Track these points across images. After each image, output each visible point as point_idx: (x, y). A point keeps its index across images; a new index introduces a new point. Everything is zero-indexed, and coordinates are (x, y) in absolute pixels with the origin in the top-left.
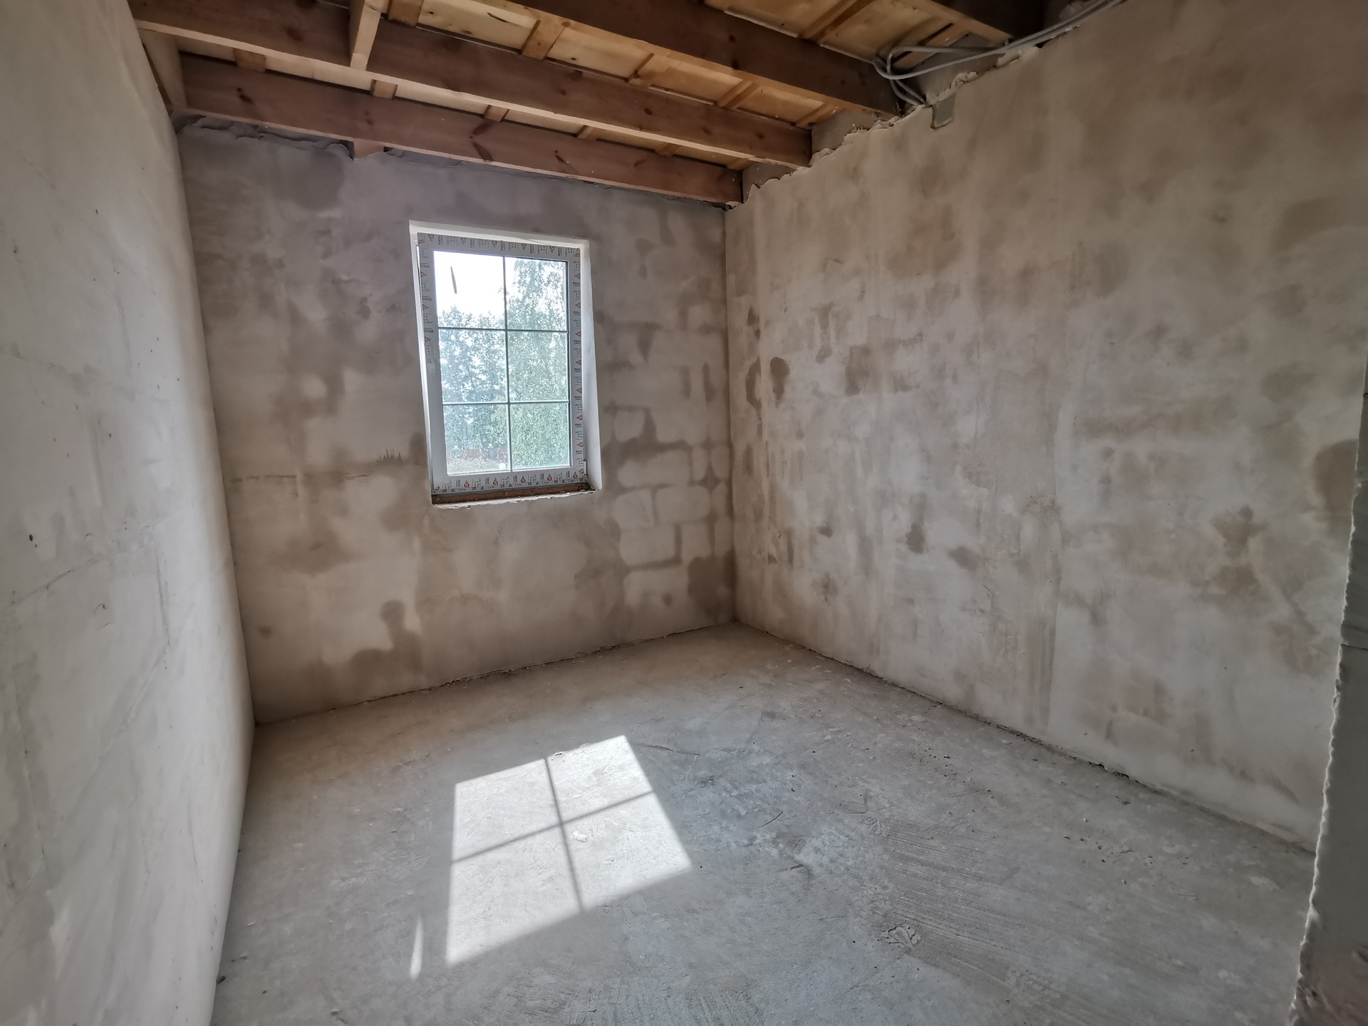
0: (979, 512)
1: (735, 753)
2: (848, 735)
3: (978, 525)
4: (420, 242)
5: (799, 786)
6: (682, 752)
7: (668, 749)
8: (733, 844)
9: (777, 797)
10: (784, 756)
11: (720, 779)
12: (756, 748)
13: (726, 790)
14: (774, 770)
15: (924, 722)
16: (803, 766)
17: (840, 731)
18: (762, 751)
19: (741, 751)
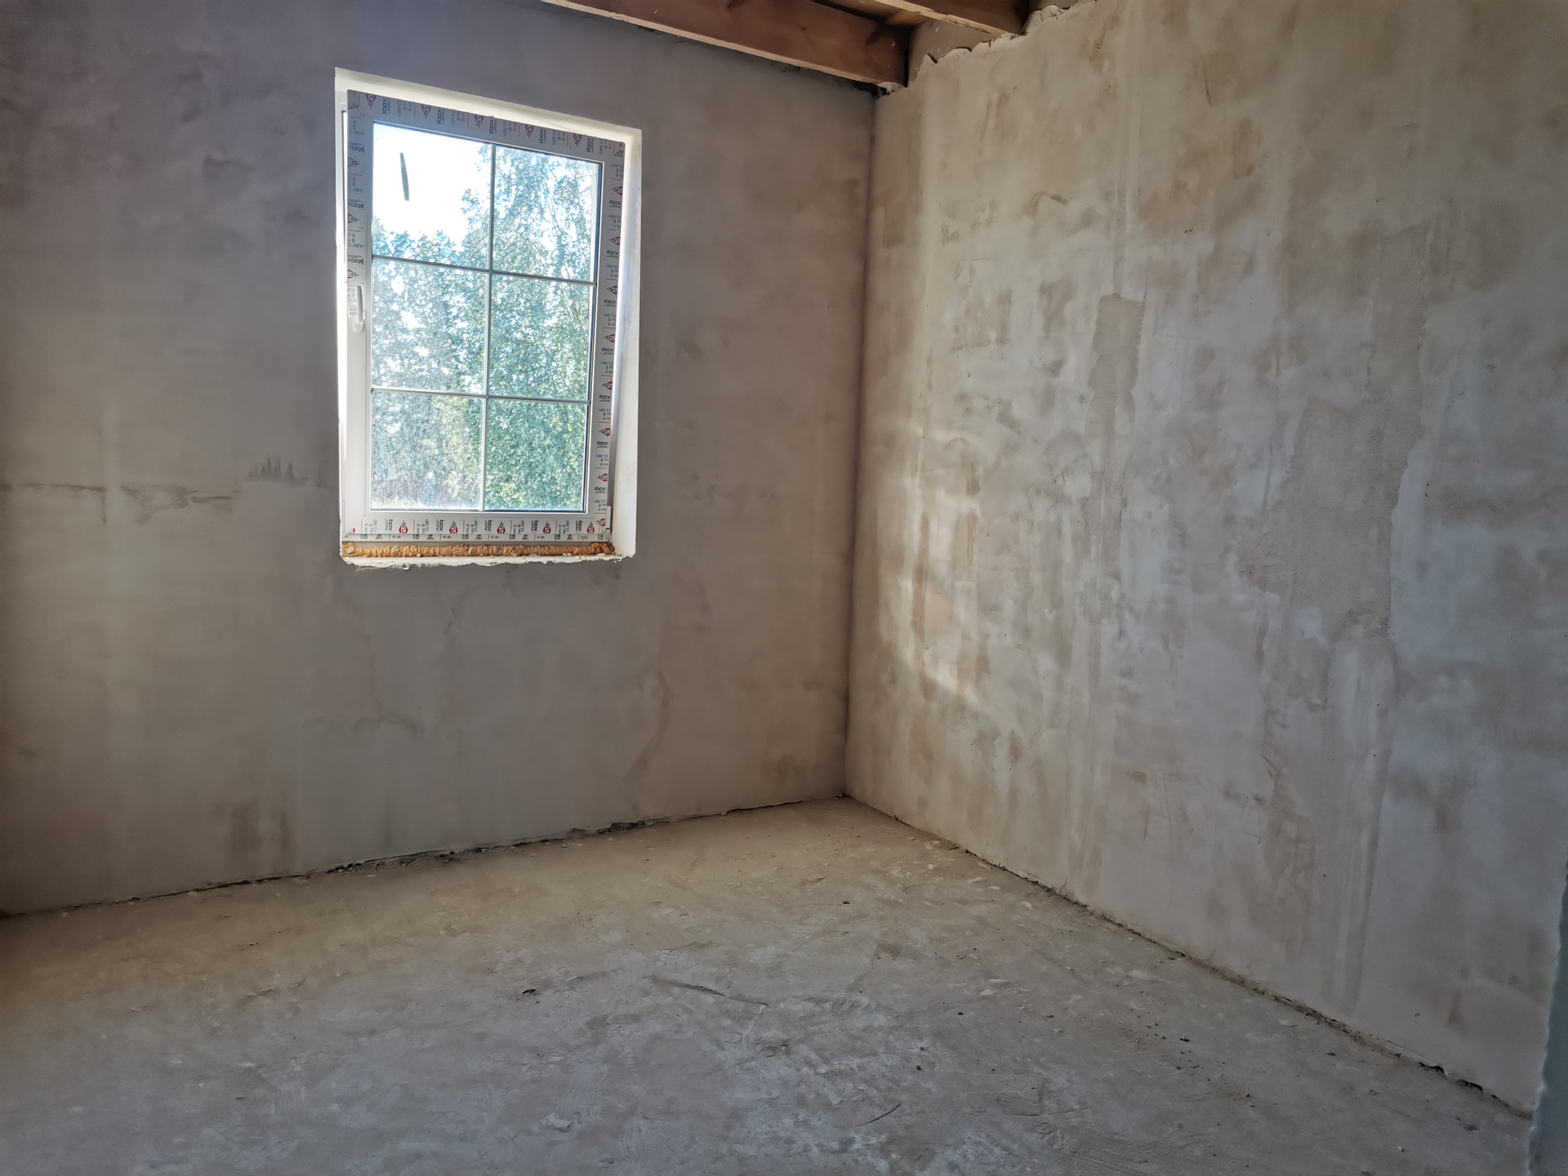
0: (1262, 632)
1: (828, 1005)
2: (1020, 992)
3: (1259, 654)
4: (352, 106)
5: (932, 1065)
6: (740, 998)
7: (715, 992)
8: (815, 1149)
9: (893, 1081)
10: (910, 1015)
11: (801, 1045)
12: (864, 1000)
13: (809, 1063)
14: (891, 1038)
15: (1153, 982)
16: (939, 1035)
17: (1007, 985)
18: (874, 1005)
19: (838, 1004)
